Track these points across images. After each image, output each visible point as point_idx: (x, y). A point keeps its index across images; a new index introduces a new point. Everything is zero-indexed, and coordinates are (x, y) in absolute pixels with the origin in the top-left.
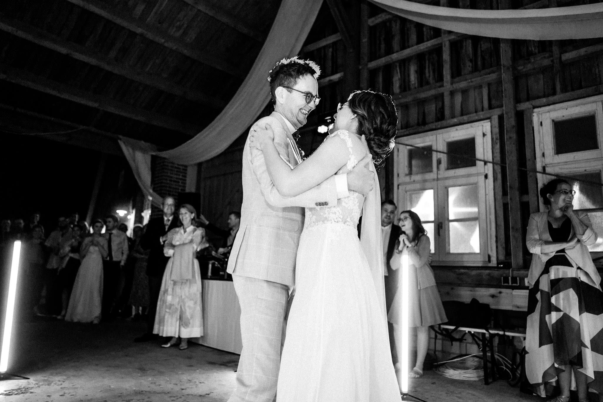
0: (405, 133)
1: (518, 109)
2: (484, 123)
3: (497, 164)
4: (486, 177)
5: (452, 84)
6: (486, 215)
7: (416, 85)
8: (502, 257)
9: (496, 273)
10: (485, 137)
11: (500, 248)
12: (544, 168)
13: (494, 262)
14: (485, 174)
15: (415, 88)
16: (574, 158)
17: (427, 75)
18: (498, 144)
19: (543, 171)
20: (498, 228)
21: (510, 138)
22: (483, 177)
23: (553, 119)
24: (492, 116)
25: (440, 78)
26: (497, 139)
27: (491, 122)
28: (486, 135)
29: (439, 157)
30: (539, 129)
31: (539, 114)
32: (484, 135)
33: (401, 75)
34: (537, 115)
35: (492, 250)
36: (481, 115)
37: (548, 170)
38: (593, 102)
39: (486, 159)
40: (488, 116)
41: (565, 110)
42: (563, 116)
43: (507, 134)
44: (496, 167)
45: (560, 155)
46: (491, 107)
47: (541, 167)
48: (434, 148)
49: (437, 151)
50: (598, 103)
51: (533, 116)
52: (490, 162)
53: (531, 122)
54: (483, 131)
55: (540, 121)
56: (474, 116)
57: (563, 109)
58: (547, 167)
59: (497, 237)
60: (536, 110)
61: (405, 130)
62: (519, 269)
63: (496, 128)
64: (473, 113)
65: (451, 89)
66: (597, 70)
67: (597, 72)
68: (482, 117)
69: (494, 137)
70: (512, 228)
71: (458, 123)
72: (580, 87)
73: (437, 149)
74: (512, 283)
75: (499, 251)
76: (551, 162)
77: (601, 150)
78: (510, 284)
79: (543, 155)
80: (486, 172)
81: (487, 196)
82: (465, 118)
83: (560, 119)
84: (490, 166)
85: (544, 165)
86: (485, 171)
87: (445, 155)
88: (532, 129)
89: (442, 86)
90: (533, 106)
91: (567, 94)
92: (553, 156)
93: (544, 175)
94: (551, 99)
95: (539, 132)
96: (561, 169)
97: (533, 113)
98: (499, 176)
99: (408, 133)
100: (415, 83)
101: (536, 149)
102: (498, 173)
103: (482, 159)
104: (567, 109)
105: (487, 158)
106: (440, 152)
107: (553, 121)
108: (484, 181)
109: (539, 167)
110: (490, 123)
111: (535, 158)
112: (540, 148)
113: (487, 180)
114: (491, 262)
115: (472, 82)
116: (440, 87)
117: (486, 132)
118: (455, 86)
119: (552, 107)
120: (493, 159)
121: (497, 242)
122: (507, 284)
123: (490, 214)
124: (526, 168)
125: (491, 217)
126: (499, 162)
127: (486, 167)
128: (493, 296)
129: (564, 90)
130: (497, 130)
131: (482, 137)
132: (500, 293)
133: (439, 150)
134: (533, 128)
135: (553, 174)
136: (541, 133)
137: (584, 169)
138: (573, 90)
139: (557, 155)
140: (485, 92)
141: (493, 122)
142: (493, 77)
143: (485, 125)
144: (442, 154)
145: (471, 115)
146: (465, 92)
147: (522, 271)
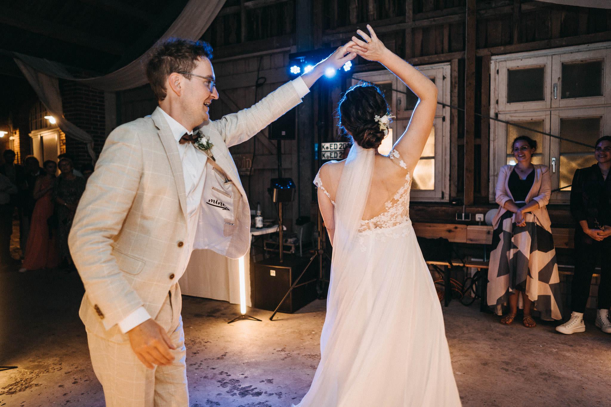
0: (364, 69)
1: (478, 55)
2: (444, 65)
3: (454, 108)
4: (444, 119)
5: (414, 21)
6: (442, 155)
7: (375, 17)
8: (454, 195)
9: (450, 209)
10: (445, 80)
11: (453, 186)
12: (497, 115)
13: (447, 199)
14: (443, 116)
15: (374, 20)
16: (524, 107)
17: (387, 6)
18: (457, 88)
19: (495, 118)
20: (451, 168)
21: (470, 84)
22: (441, 119)
23: (509, 68)
24: (453, 59)
25: (401, 12)
26: (455, 83)
27: (451, 65)
28: (445, 78)
29: (399, 96)
30: (495, 77)
31: (497, 62)
32: (444, 78)
33: (358, 3)
34: (495, 62)
35: (445, 188)
36: (442, 57)
37: (500, 117)
38: (545, 56)
39: (444, 103)
40: (449, 59)
41: (520, 60)
42: (518, 67)
43: (467, 80)
44: (453, 110)
45: (512, 104)
46: (450, 50)
47: (494, 113)
48: (394, 87)
49: (397, 91)
50: (549, 57)
51: (491, 63)
52: (448, 106)
53: (489, 69)
54: (443, 74)
55: (497, 69)
56: (435, 58)
57: (518, 59)
58: (500, 114)
59: (450, 176)
60: (493, 58)
61: (364, 65)
62: (470, 206)
63: (455, 72)
64: (432, 54)
65: (413, 27)
66: (550, 23)
67: (550, 25)
68: (443, 59)
69: (453, 81)
70: (467, 169)
71: (419, 62)
72: (534, 40)
73: (397, 89)
74: (465, 219)
75: (452, 189)
76: (504, 109)
77: (546, 101)
78: (463, 219)
79: (497, 102)
80: (444, 115)
81: (444, 138)
82: (426, 58)
83: (514, 69)
84: (448, 109)
85: (497, 111)
86: (443, 113)
87: (405, 95)
88: (488, 75)
89: (404, 21)
90: (491, 53)
91: (522, 44)
92: (506, 104)
93: (496, 122)
94: (509, 48)
95: (495, 79)
96: (511, 116)
97: (491, 60)
98: (456, 120)
99: (366, 68)
100: (374, 14)
101: (491, 95)
102: (455, 116)
103: (442, 102)
104: (522, 60)
105: (446, 101)
106: (400, 92)
107: (508, 70)
108: (442, 123)
109: (492, 114)
110: (449, 66)
111: (489, 105)
112: (494, 95)
113: (444, 123)
114: (444, 198)
115: (434, 21)
116: (401, 22)
117: (446, 75)
118: (417, 23)
119: (508, 56)
120: (451, 103)
121: (450, 180)
122: (460, 220)
123: (445, 155)
124: (480, 113)
125: (446, 157)
126: (457, 106)
127: (444, 109)
128: (450, 231)
129: (520, 41)
130: (456, 74)
131: (442, 80)
132: (456, 228)
133: (399, 89)
134: (490, 75)
135: (504, 120)
136: (497, 81)
137: (531, 118)
138: (527, 41)
139: (509, 104)
140: (446, 32)
141: (453, 65)
142: (456, 18)
143: (445, 67)
144: (402, 94)
145: (433, 56)
146: (426, 30)
147: (473, 208)
